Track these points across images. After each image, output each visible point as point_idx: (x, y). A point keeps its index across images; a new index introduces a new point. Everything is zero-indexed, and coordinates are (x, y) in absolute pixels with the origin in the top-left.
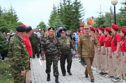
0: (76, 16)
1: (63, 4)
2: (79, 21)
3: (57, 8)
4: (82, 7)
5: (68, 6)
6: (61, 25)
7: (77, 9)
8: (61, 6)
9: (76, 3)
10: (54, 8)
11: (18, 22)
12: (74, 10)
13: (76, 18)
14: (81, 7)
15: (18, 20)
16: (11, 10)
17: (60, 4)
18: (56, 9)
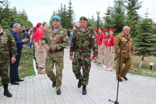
1: (61, 11)
2: (71, 23)
3: (56, 13)
5: (64, 12)
7: (70, 14)
8: (59, 12)
9: (70, 11)
10: (54, 13)
11: (28, 20)
12: (68, 16)
16: (24, 12)
17: (58, 11)
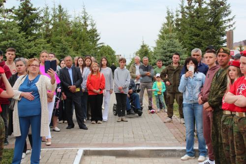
0: (214, 33)
4: (230, 13)
6: (176, 47)
13: (214, 36)
14: (225, 13)
15: (98, 40)
18: (173, 19)
